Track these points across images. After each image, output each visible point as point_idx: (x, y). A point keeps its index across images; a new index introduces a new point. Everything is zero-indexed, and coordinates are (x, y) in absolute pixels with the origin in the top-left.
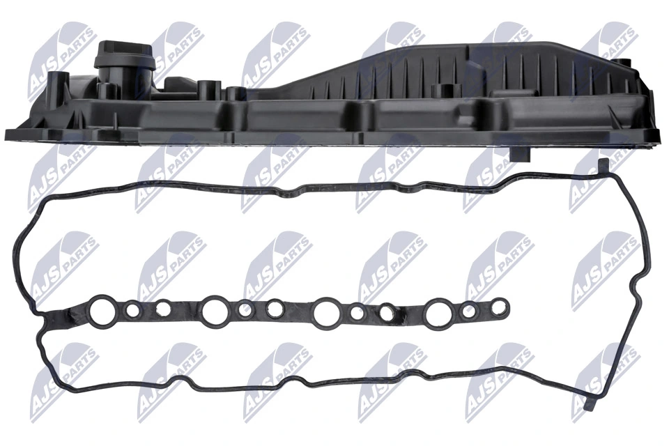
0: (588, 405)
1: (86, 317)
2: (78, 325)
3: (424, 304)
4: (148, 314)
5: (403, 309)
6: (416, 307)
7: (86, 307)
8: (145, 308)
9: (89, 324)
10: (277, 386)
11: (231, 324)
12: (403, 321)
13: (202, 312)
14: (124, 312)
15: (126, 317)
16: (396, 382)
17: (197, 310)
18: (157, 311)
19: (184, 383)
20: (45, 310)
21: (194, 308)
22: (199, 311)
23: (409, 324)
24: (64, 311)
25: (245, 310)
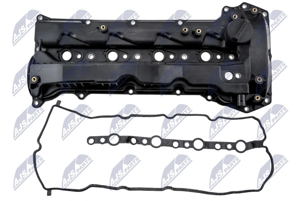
0: (59, 103)
1: (247, 145)
2: (250, 142)
3: (120, 144)
4: (224, 145)
5: (127, 142)
6: (122, 143)
7: (247, 149)
8: (225, 147)
9: (246, 142)
10: (176, 115)
11: (193, 140)
12: (128, 138)
13: (203, 145)
14: (233, 146)
15: (232, 144)
16: (131, 115)
17: (205, 145)
18: (220, 146)
19: (212, 118)
20: (262, 148)
21: (206, 146)
22: (204, 145)
23: (126, 136)
24: (255, 147)
25: (187, 145)
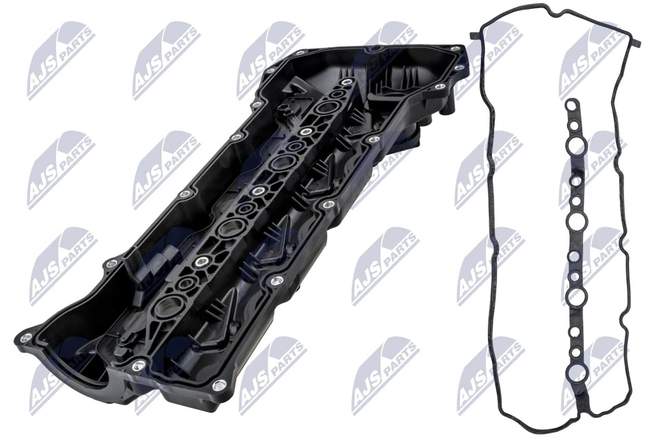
1: (581, 384)
4: (578, 343)
5: (573, 171)
7: (574, 384)
8: (574, 345)
9: (585, 382)
14: (577, 359)
21: (574, 312)
22: (576, 308)
